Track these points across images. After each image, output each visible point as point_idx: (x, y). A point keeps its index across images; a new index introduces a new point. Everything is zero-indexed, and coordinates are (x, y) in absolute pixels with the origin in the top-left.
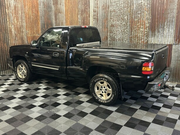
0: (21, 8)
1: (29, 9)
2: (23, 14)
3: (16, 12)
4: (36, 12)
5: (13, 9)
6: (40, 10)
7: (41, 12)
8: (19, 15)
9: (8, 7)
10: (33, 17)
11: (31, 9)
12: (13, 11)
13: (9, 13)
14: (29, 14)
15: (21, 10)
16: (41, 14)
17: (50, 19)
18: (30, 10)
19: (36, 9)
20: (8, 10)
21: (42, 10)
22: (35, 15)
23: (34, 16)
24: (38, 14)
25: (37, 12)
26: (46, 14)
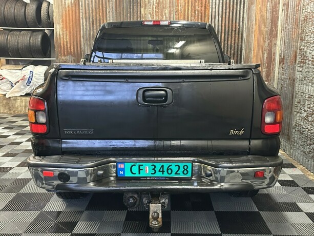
0: (170, 5)
1: (187, 4)
2: (172, 15)
3: (158, 12)
4: (203, 8)
5: (154, 7)
6: (212, 3)
7: (214, 6)
8: (165, 17)
9: (146, 5)
10: (193, 18)
11: (190, 4)
12: (155, 10)
13: (145, 14)
14: (185, 14)
15: (170, 7)
16: (214, 10)
17: (238, 21)
18: (188, 6)
19: (202, 3)
20: (145, 9)
21: (217, 4)
22: (198, 14)
23: (196, 18)
24: (207, 11)
25: (205, 8)
26: (228, 10)
